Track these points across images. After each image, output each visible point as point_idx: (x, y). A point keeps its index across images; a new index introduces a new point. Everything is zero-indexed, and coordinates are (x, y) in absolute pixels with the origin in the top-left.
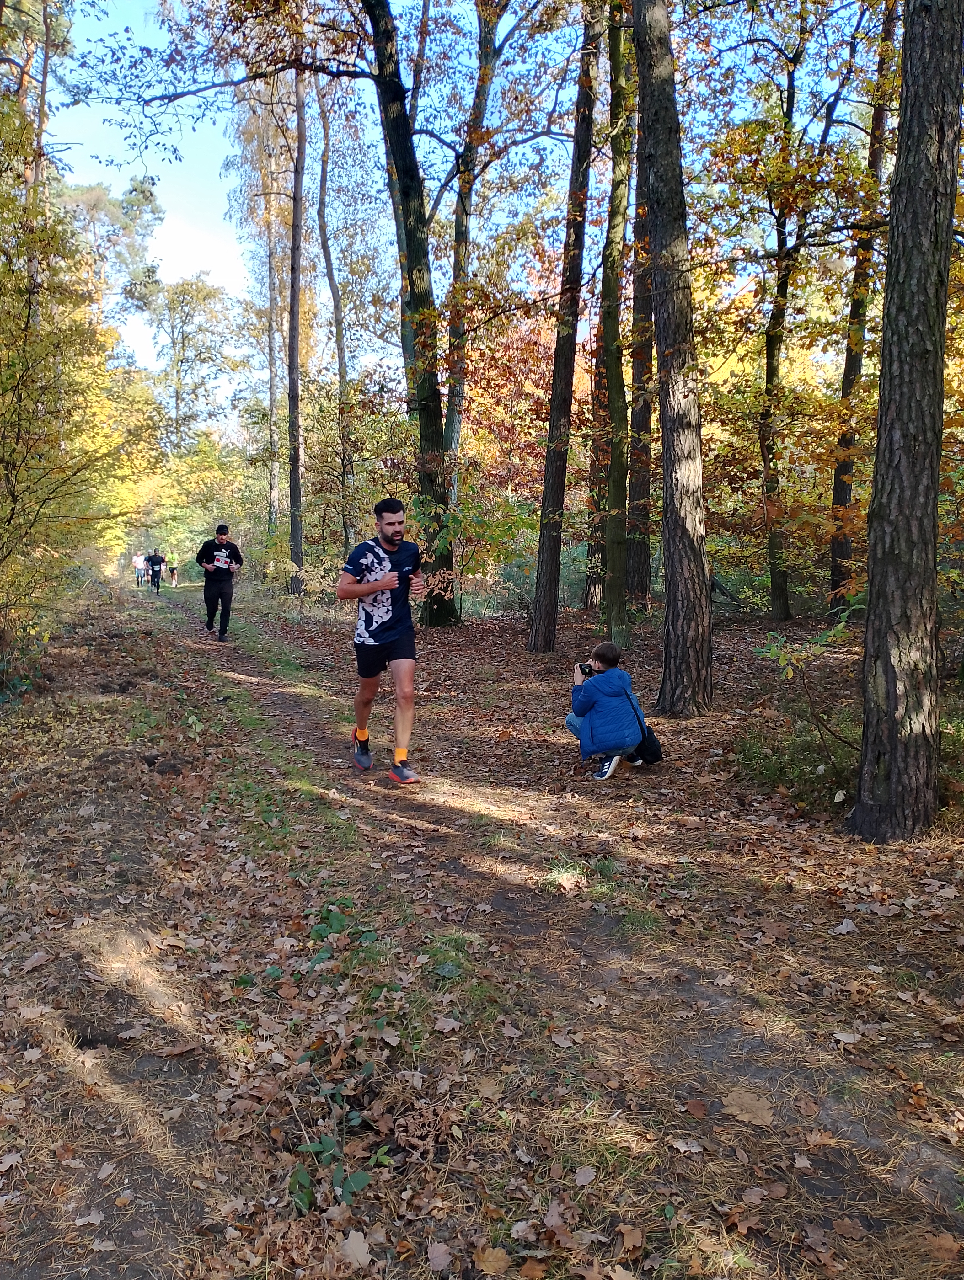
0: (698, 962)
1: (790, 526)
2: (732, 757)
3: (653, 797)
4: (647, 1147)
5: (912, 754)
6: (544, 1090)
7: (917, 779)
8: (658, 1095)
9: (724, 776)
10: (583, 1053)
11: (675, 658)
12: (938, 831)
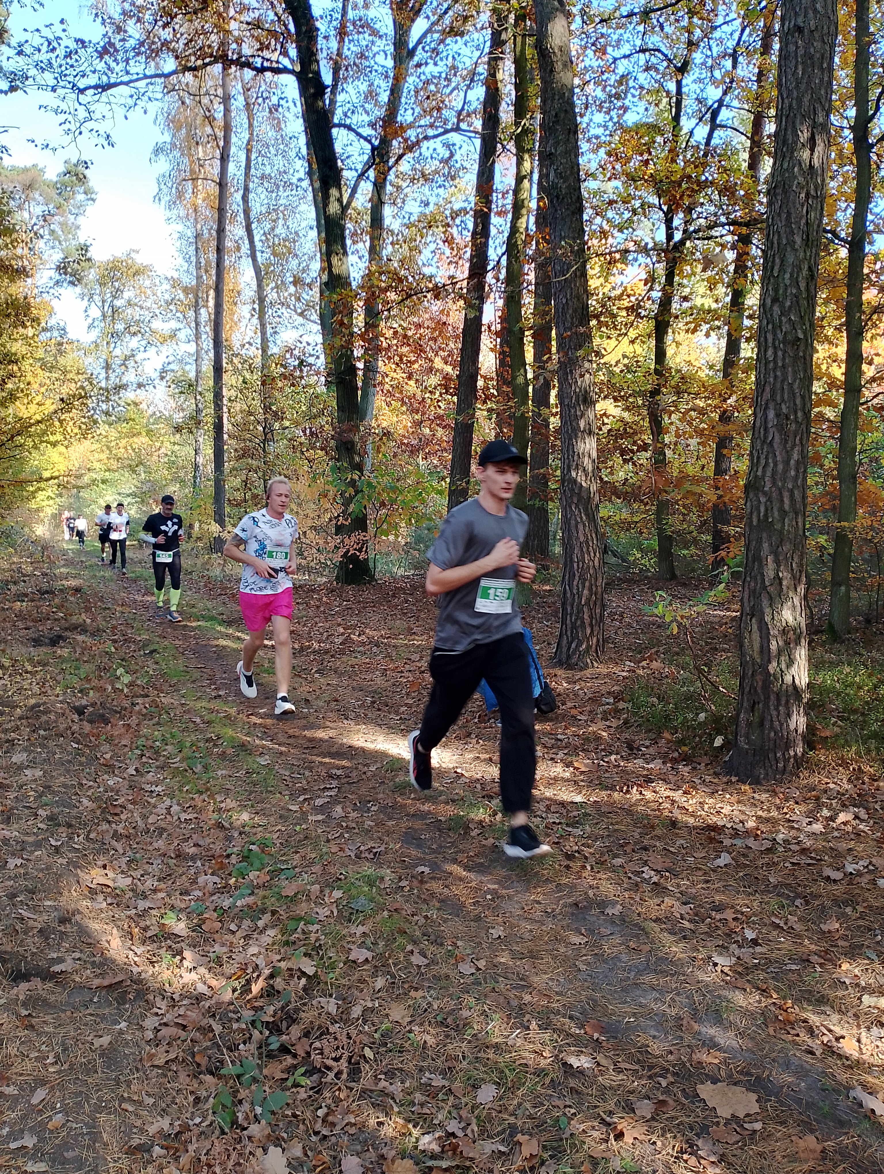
0: (591, 893)
1: (675, 495)
2: (621, 705)
3: (551, 742)
4: (543, 1063)
5: (783, 703)
6: (449, 1013)
7: (788, 726)
8: (552, 1016)
9: (614, 723)
10: (485, 979)
11: (571, 614)
12: (806, 773)
